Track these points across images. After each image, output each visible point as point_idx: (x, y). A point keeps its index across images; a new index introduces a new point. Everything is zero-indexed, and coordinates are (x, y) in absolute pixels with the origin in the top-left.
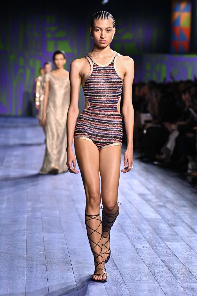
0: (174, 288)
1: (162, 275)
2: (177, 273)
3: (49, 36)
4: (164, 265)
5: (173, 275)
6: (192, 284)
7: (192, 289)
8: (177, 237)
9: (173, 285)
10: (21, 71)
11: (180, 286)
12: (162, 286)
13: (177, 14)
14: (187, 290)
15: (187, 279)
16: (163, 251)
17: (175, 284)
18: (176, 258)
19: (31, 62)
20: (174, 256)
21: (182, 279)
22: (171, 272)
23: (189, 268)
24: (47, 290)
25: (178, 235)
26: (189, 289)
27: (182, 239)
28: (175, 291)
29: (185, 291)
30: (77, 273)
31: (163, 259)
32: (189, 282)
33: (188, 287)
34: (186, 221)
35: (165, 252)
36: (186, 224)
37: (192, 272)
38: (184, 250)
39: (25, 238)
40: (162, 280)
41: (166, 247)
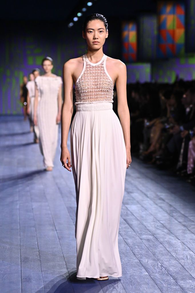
0: (134, 240)
1: (124, 230)
2: (136, 229)
3: (28, 52)
4: (126, 223)
5: (133, 230)
6: (148, 236)
7: (148, 239)
8: (135, 201)
9: (133, 237)
10: (8, 80)
11: (138, 238)
12: (125, 239)
13: (126, 33)
14: (144, 241)
15: (144, 232)
16: (124, 212)
17: (135, 236)
18: (134, 217)
19: (16, 73)
20: (133, 216)
21: (140, 232)
22: (131, 228)
23: (145, 224)
24: (37, 246)
25: (135, 199)
26: (145, 240)
27: (138, 202)
28: (135, 242)
29: (142, 241)
30: (59, 232)
31: (125, 218)
32: (145, 235)
33: (145, 238)
34: (141, 189)
35: (126, 213)
36: (141, 191)
37: (147, 227)
38: (140, 211)
39: (18, 207)
40: (125, 234)
41: (126, 209)
